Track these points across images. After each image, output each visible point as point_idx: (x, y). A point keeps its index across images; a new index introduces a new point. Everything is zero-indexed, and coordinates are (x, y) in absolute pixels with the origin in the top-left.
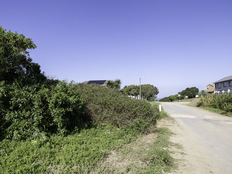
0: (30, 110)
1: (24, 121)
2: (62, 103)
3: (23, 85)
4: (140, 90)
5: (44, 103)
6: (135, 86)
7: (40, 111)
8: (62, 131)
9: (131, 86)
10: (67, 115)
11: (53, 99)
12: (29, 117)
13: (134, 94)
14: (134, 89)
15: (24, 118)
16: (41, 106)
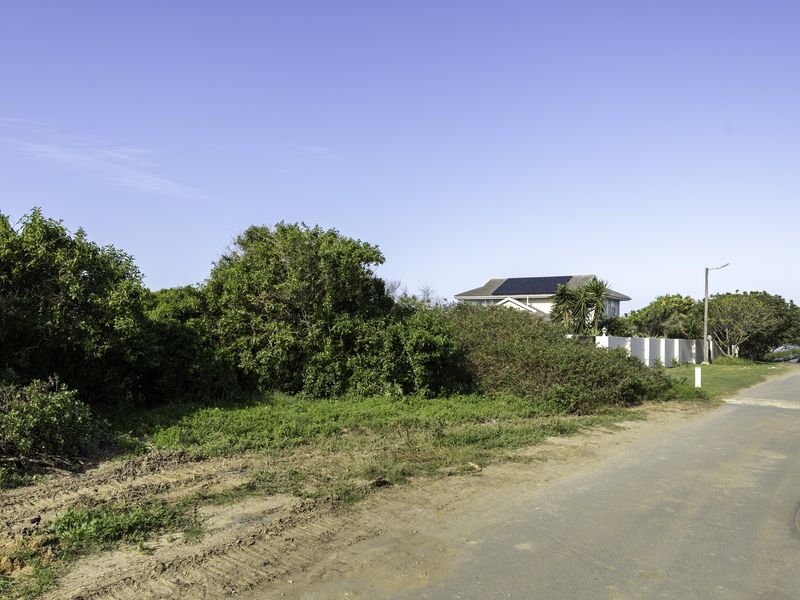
0: (377, 354)
1: (369, 370)
2: (426, 345)
3: (368, 318)
4: (706, 316)
5: (397, 345)
6: (685, 301)
7: (391, 355)
8: (423, 391)
9: (667, 298)
10: (429, 365)
11: (413, 340)
12: (375, 365)
13: (687, 332)
14: (679, 311)
15: (370, 366)
16: (392, 350)
